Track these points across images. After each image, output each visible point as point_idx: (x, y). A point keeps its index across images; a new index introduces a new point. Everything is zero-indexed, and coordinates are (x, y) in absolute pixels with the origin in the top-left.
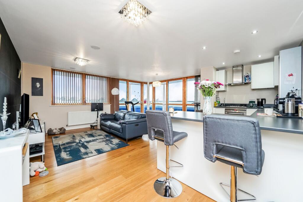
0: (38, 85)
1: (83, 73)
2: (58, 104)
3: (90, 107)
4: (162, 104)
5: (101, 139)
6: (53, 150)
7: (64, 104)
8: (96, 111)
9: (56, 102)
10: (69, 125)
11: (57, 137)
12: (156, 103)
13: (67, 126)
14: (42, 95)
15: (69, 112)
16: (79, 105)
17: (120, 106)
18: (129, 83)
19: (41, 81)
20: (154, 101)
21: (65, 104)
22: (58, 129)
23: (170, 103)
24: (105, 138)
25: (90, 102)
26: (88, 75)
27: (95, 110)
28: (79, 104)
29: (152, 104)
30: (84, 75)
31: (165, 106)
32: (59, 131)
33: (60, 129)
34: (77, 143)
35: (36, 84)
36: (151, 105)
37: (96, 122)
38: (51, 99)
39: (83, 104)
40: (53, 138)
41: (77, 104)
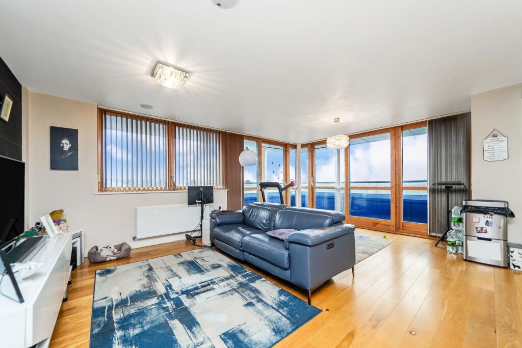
0: (66, 144)
1: (169, 122)
2: (114, 190)
3: (185, 196)
4: (333, 188)
5: (222, 280)
6: (89, 329)
7: (127, 189)
8: (199, 203)
9: (109, 186)
10: (138, 237)
11: (109, 272)
12: (316, 186)
13: (134, 238)
14: (75, 167)
15: (139, 208)
16: (162, 191)
17: (246, 192)
18: (263, 145)
19: (72, 134)
20: (314, 182)
21: (130, 189)
22: (113, 248)
23: (352, 185)
24: (232, 277)
25: (185, 185)
26: (180, 125)
27: (197, 201)
28: (161, 189)
29: (307, 187)
30: (171, 127)
31: (343, 192)
32: (116, 251)
33: (119, 247)
34: (161, 296)
35: (61, 143)
36: (307, 190)
37: (199, 228)
38: (96, 179)
39: (169, 190)
40: (99, 274)
41: (157, 189)
